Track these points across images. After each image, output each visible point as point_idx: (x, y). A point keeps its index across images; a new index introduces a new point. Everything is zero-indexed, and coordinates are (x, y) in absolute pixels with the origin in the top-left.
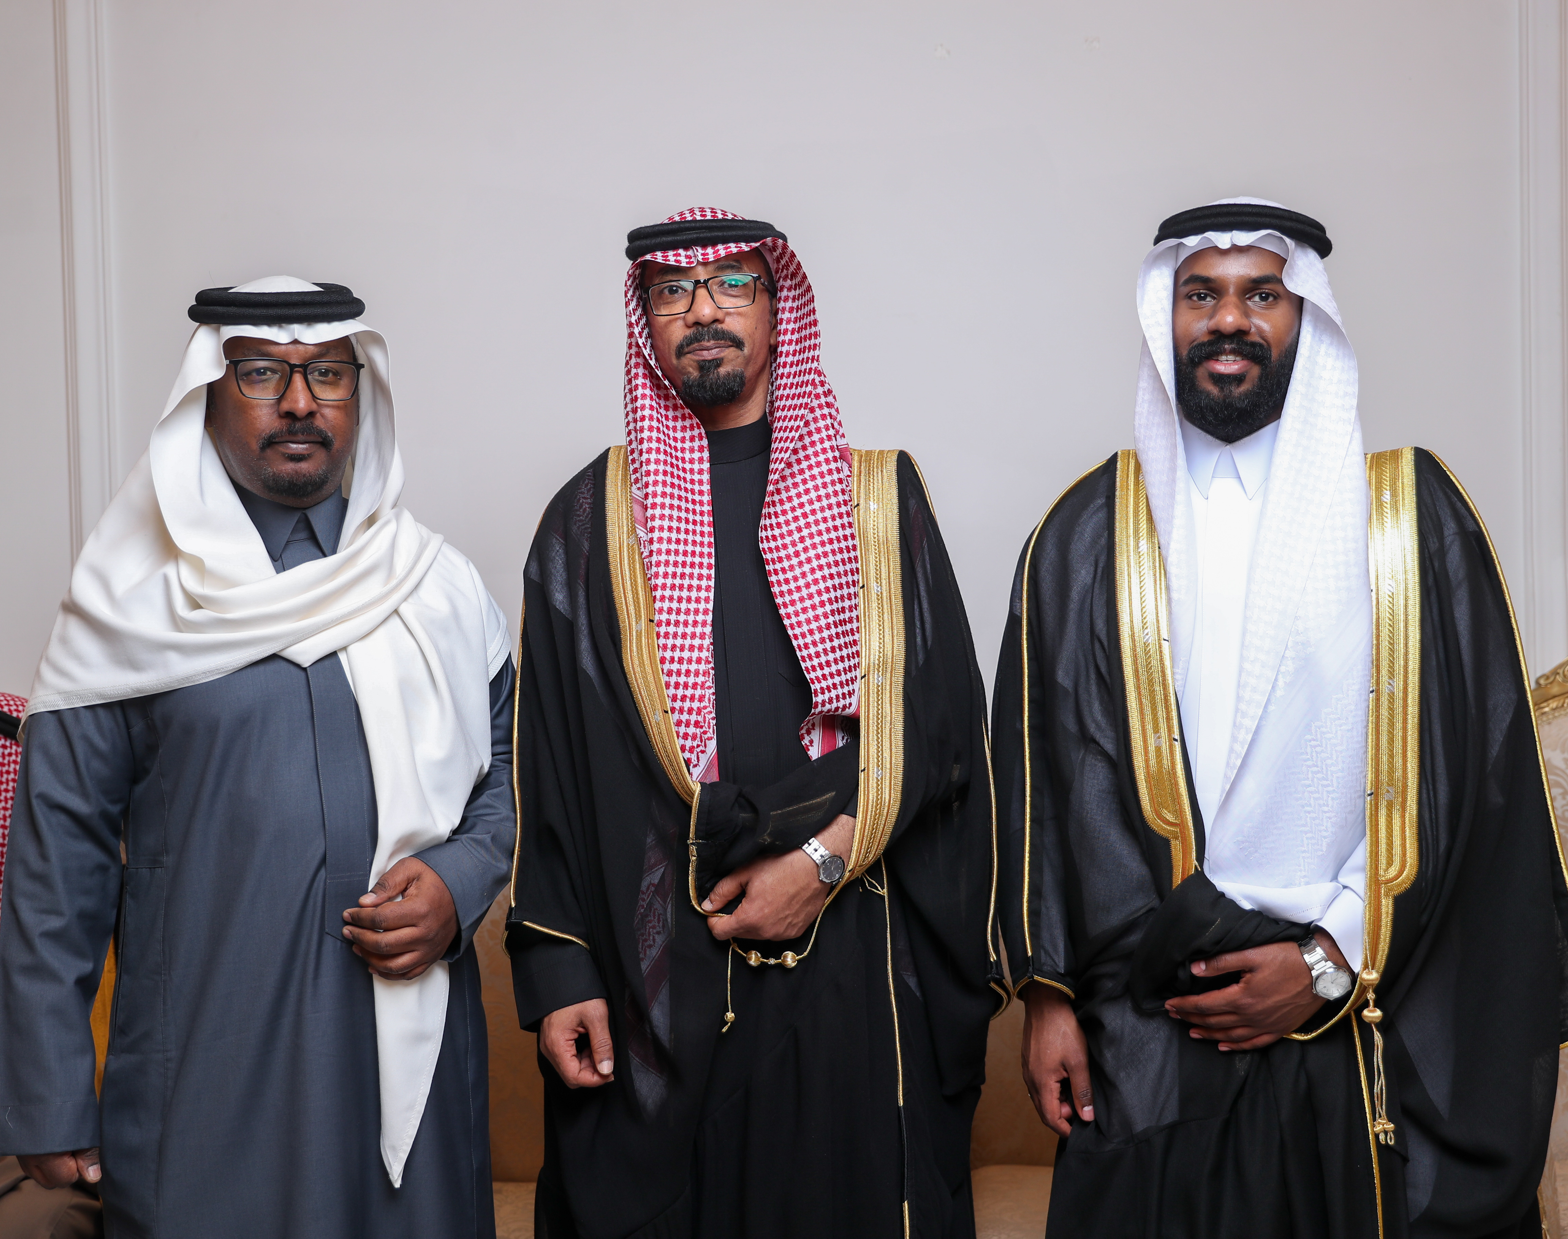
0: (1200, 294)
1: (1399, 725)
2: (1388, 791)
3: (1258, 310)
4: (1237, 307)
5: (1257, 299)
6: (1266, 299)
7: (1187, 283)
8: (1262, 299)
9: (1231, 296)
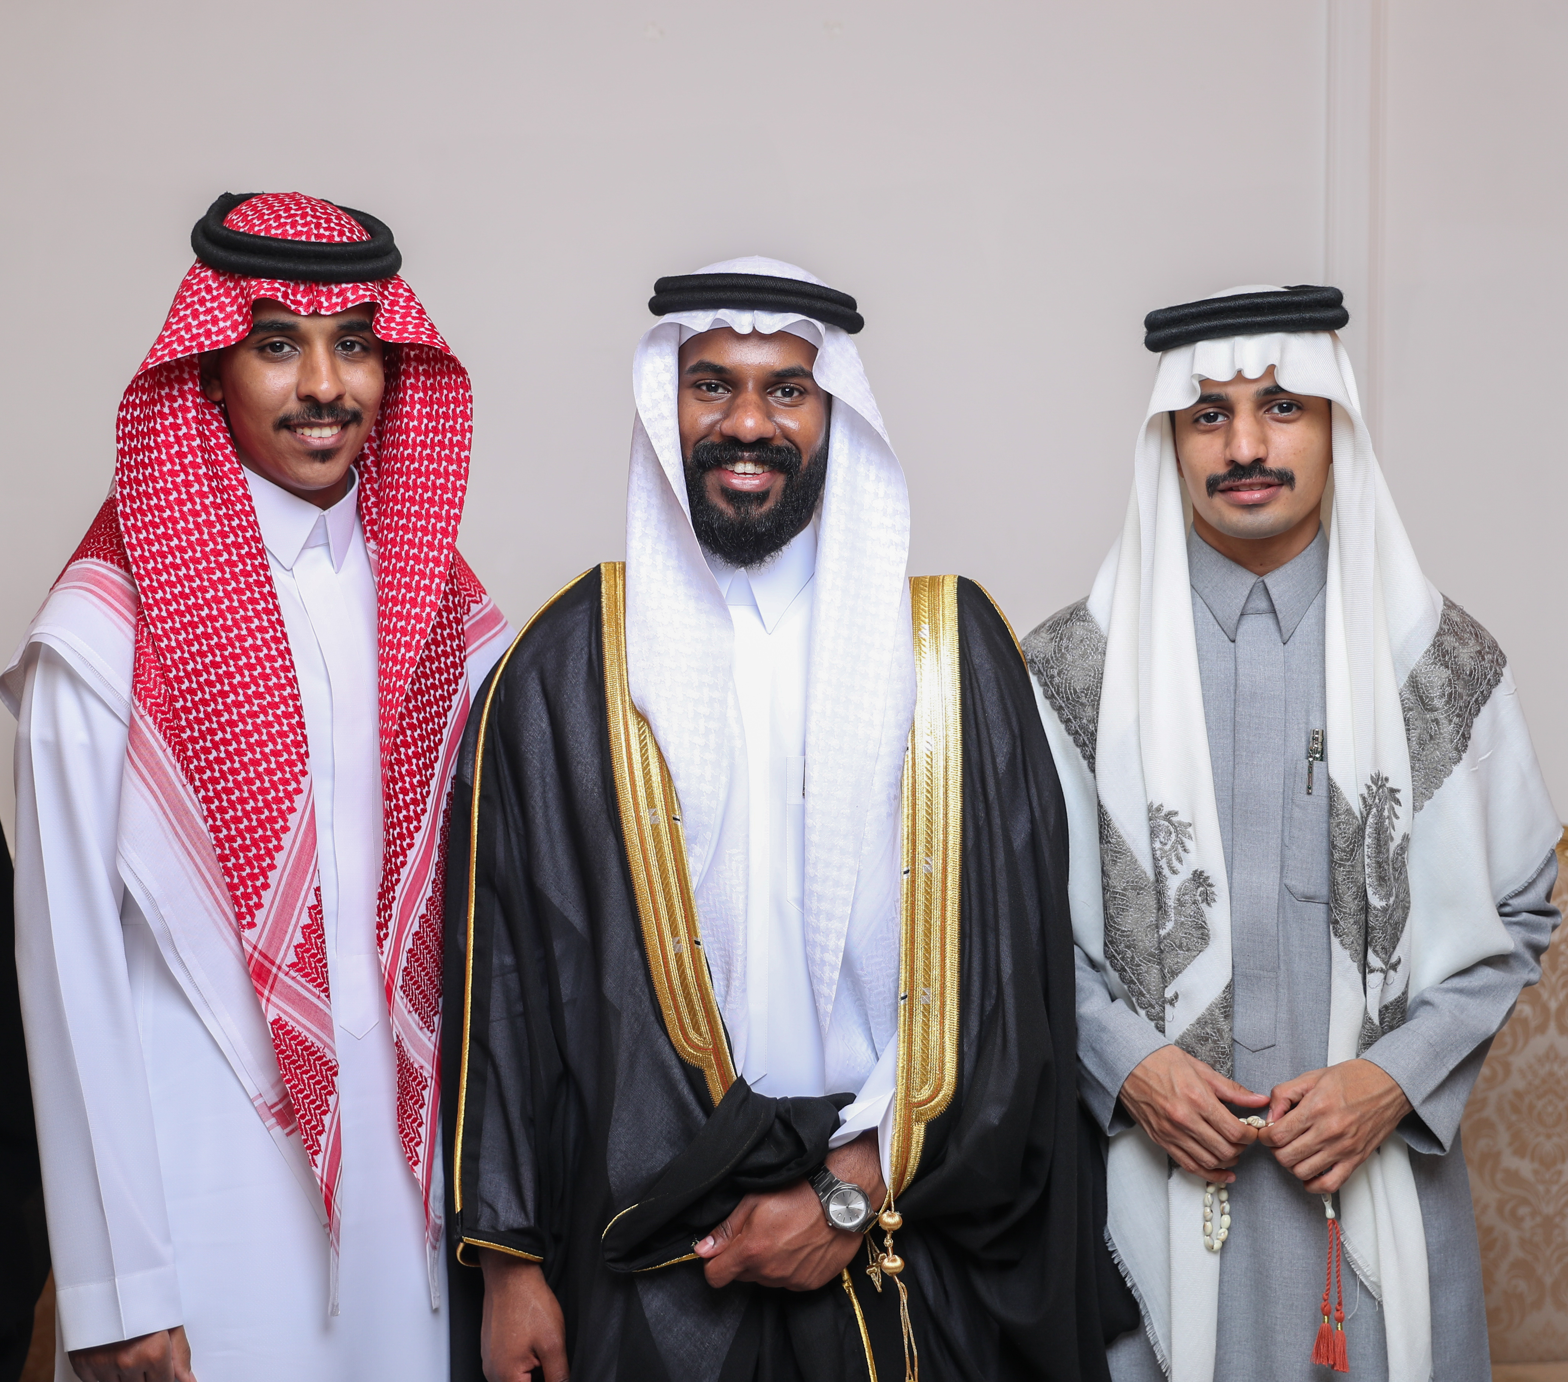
0: (711, 384)
1: (937, 913)
2: (924, 994)
3: (782, 407)
4: (759, 407)
5: (779, 393)
6: (790, 394)
7: (694, 370)
8: (785, 394)
9: (750, 393)
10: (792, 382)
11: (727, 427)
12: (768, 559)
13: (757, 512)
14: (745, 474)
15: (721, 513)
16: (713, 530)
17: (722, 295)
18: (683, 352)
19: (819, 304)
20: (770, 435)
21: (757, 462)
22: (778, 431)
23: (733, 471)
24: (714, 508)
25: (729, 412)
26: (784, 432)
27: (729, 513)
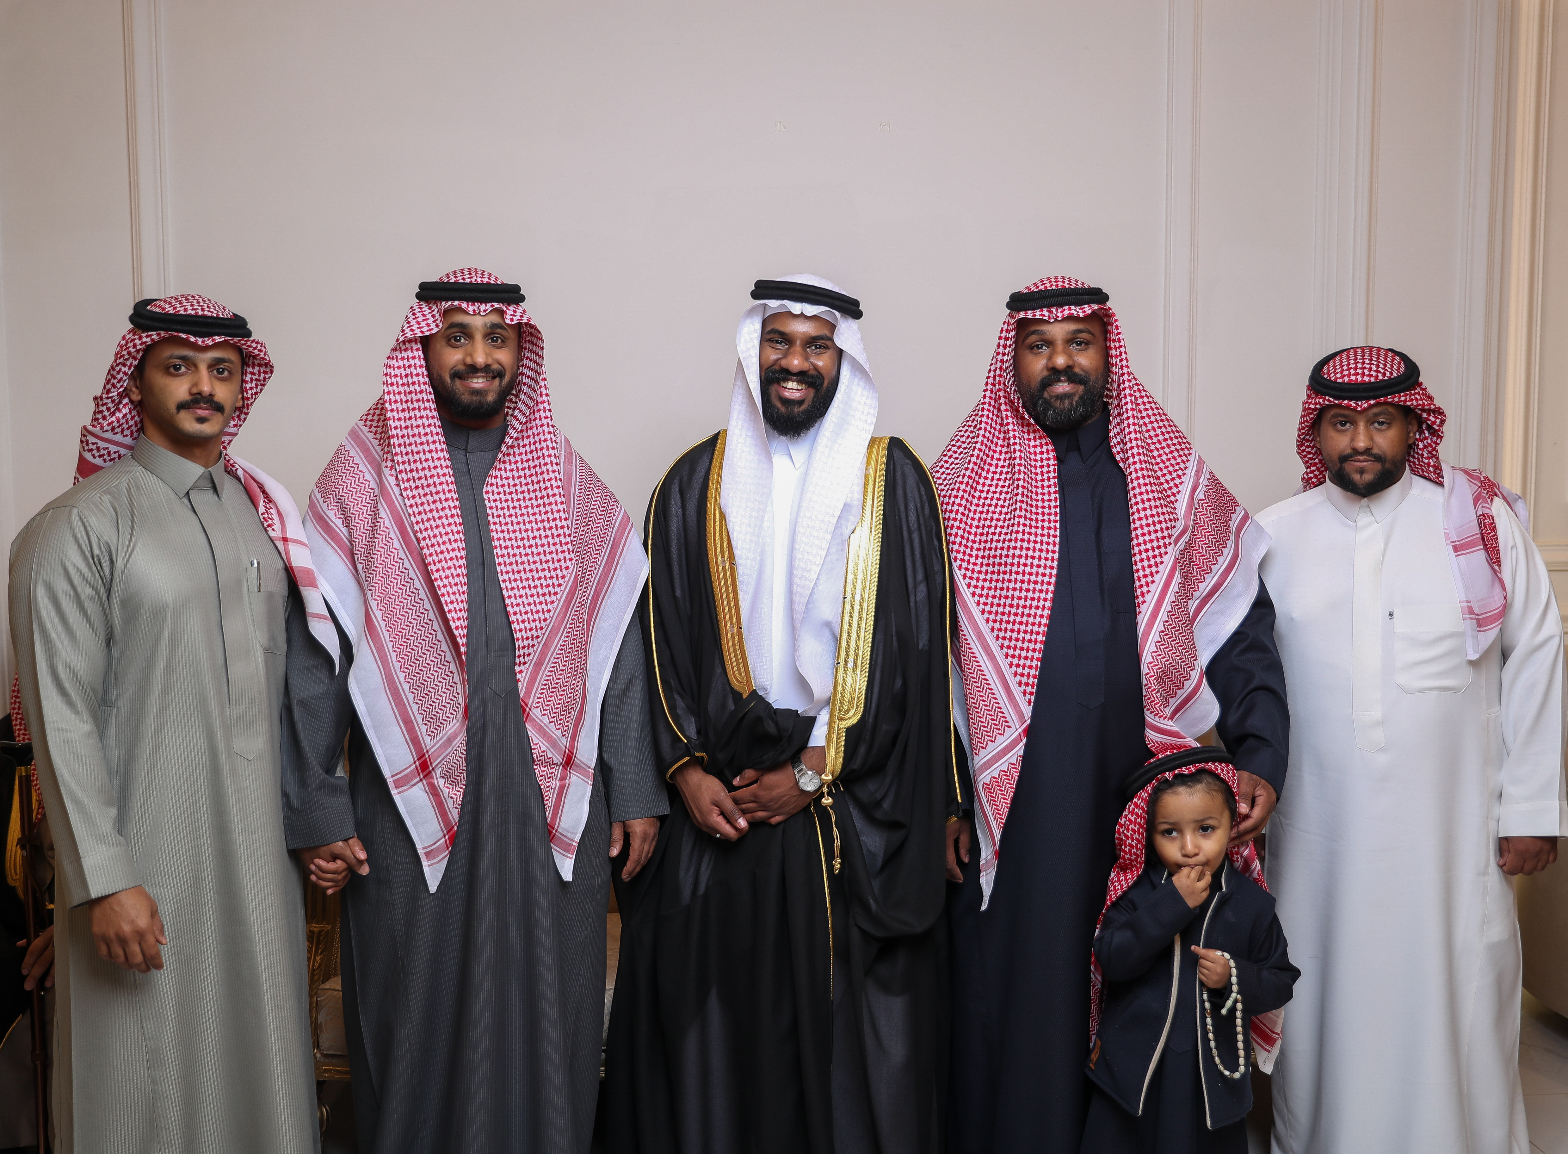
0: (778, 340)
1: (859, 620)
3: (814, 355)
4: (801, 355)
5: (813, 348)
6: (820, 348)
7: (770, 332)
8: (816, 348)
9: (798, 347)
10: (820, 343)
11: (784, 363)
12: (802, 435)
13: (797, 410)
14: (792, 389)
15: (778, 409)
16: (773, 418)
17: (787, 293)
18: (764, 323)
19: (837, 303)
20: (807, 369)
21: (799, 382)
22: (811, 367)
23: (786, 388)
24: (775, 406)
25: (785, 355)
26: (816, 368)
27: (783, 409)
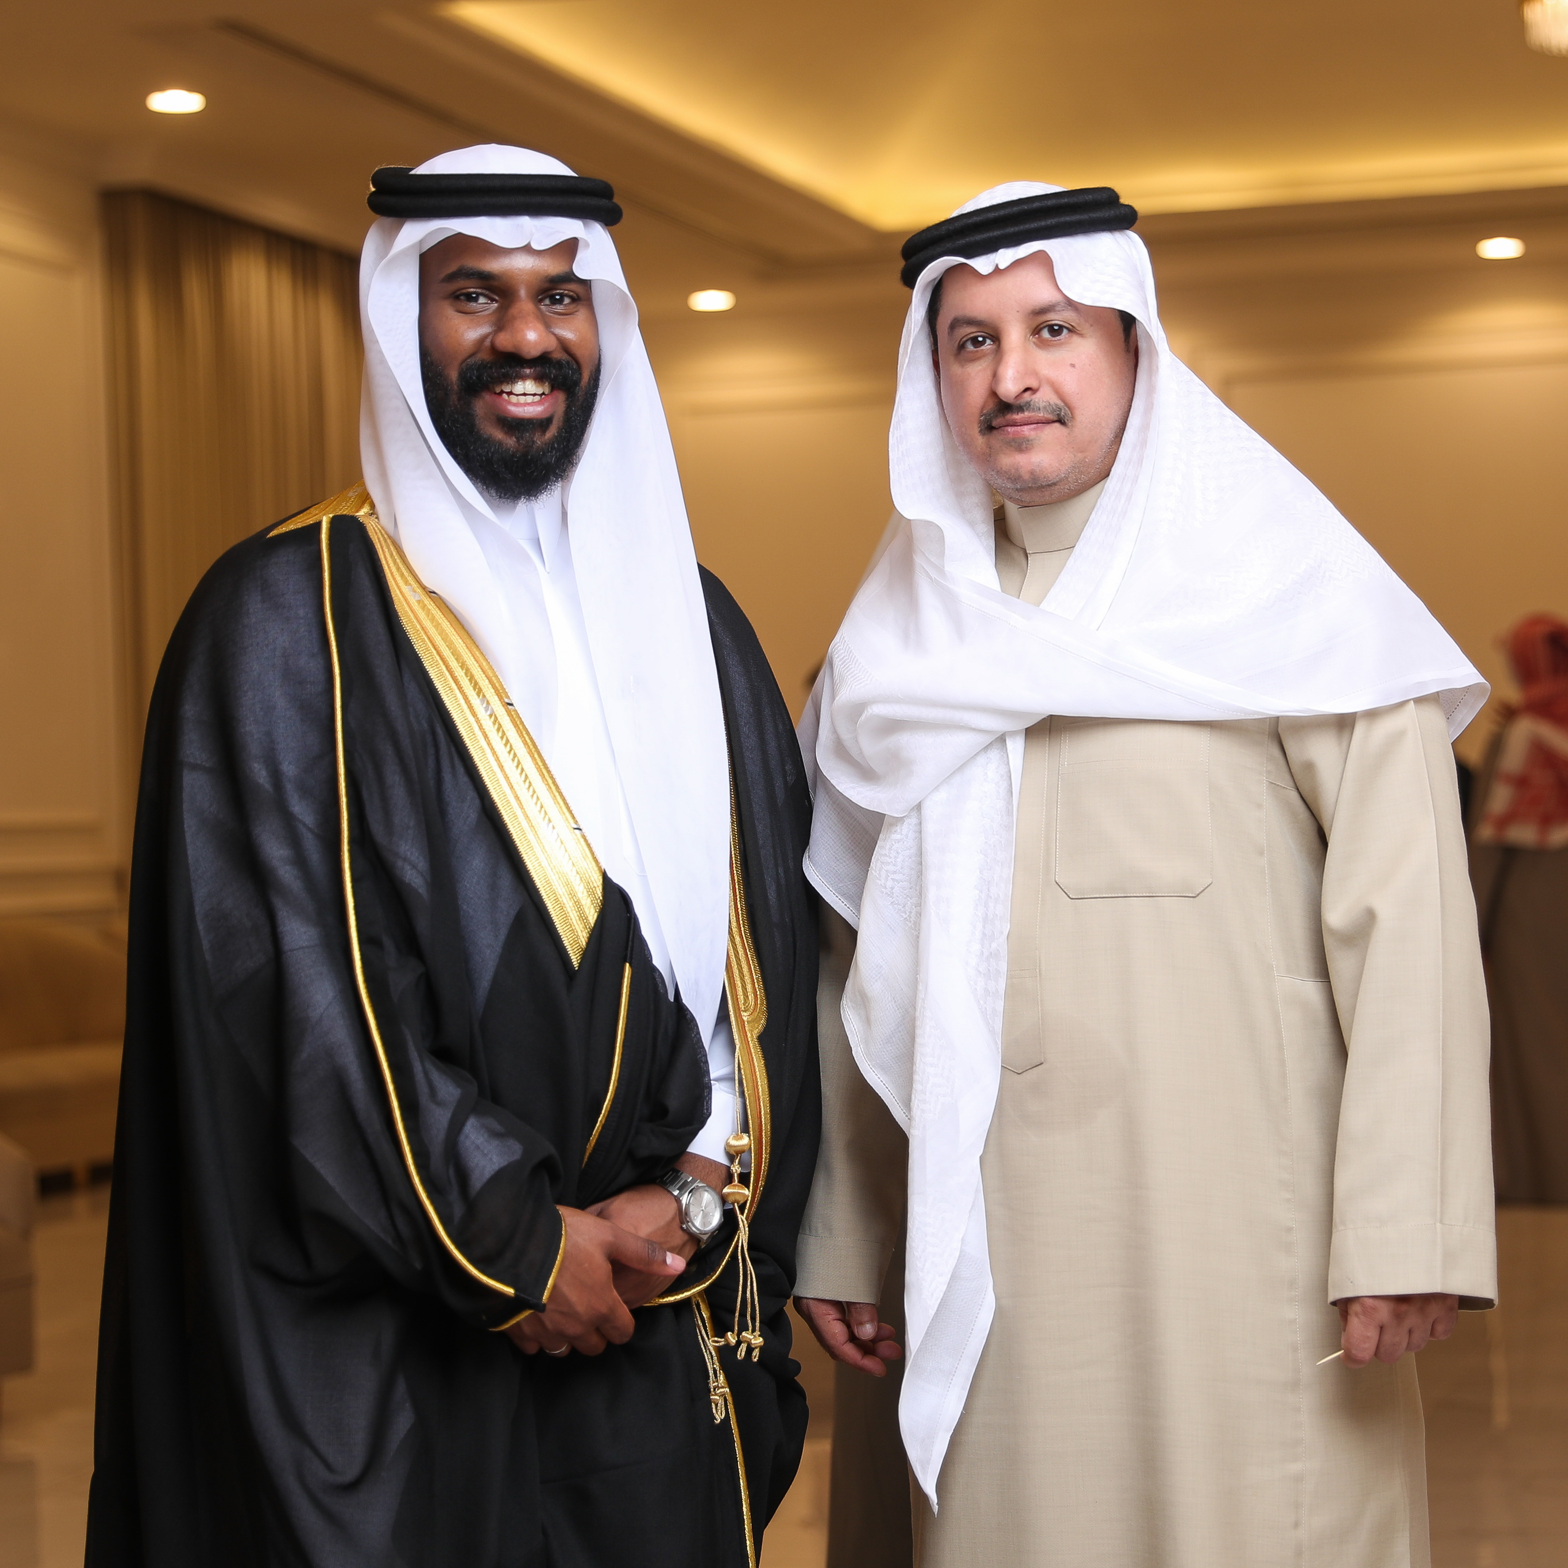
0: (472, 293)
3: (556, 316)
5: (551, 302)
6: (560, 302)
7: (453, 278)
8: (555, 302)
9: (525, 302)
10: (563, 288)
11: (504, 341)
13: (541, 440)
14: (524, 396)
15: (500, 443)
21: (539, 379)
22: (557, 343)
23: (510, 393)
24: (488, 441)
25: (501, 322)
26: (563, 345)
27: (510, 442)
